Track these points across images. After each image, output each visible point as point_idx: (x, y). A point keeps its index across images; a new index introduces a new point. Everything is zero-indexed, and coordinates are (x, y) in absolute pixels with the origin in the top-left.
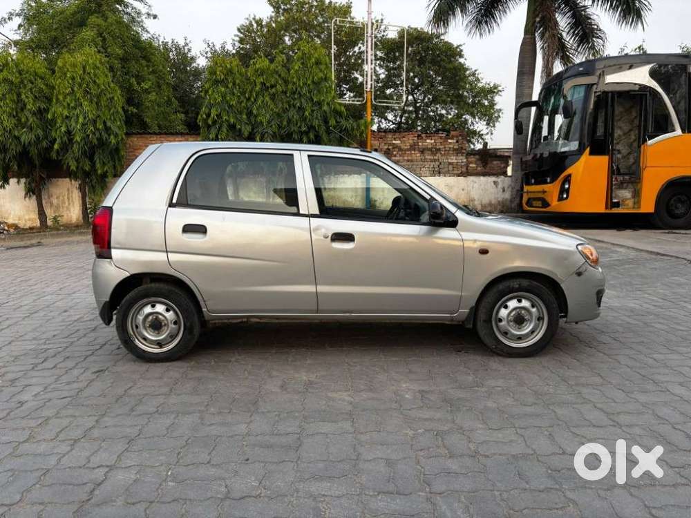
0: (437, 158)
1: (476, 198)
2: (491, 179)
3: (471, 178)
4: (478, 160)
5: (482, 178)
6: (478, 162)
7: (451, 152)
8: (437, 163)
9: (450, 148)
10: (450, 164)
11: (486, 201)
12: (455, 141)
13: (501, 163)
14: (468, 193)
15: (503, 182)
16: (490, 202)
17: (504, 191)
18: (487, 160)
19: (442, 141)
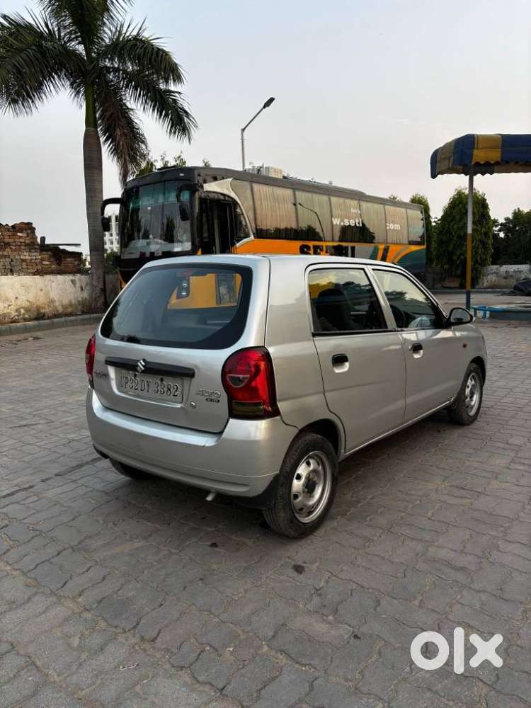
0: (6, 253)
1: (56, 299)
2: (69, 278)
3: (48, 277)
4: (50, 257)
5: (59, 277)
6: (52, 259)
7: (23, 247)
8: (9, 260)
9: (21, 242)
10: (23, 260)
11: (66, 302)
12: (25, 235)
13: (75, 261)
14: (47, 294)
15: (80, 280)
16: (70, 302)
17: (82, 290)
18: (61, 257)
19: (11, 233)
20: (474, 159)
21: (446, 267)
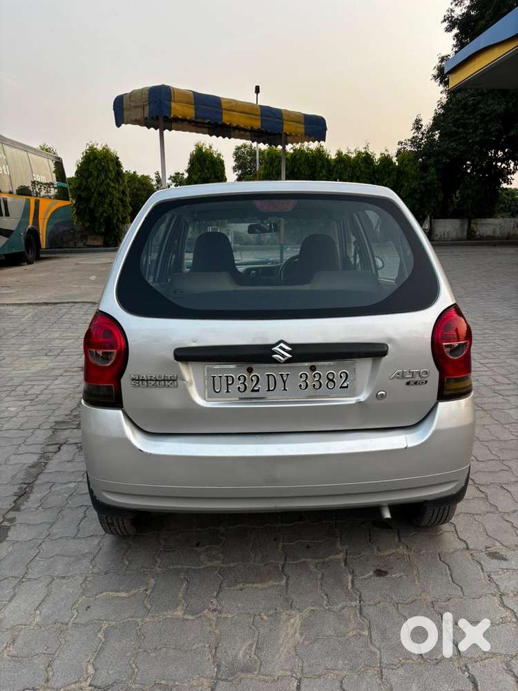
20: (172, 112)
21: (87, 224)
